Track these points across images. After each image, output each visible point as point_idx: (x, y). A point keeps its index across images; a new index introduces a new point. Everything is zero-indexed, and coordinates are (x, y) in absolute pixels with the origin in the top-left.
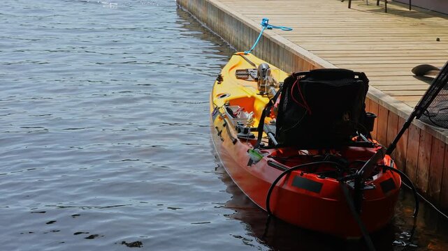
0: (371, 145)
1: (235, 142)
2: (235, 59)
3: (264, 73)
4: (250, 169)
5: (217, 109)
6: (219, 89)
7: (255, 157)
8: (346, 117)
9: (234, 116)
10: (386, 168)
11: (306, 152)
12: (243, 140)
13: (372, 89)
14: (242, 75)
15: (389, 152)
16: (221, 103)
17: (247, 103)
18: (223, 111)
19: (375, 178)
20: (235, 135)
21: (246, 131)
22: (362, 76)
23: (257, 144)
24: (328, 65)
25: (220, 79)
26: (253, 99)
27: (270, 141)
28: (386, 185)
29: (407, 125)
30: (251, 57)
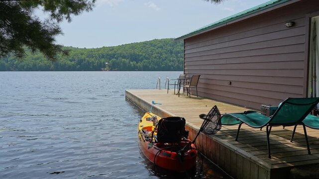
0: (187, 141)
1: (144, 141)
2: (146, 114)
3: (154, 119)
4: (149, 150)
5: (139, 131)
6: (141, 124)
7: (150, 146)
8: (179, 132)
9: (145, 133)
10: (191, 148)
11: (167, 144)
12: (147, 141)
13: (187, 122)
14: (148, 119)
15: (193, 143)
16: (141, 128)
17: (149, 128)
18: (141, 131)
19: (188, 151)
20: (144, 139)
21: (148, 138)
22: (183, 119)
23: (151, 141)
24: (174, 115)
25: (141, 121)
26: (151, 127)
27: (155, 141)
28: (192, 154)
29: (198, 134)
30: (151, 114)
